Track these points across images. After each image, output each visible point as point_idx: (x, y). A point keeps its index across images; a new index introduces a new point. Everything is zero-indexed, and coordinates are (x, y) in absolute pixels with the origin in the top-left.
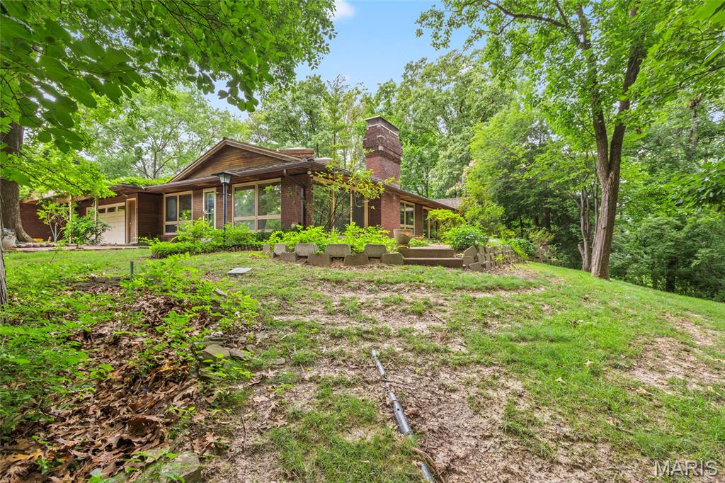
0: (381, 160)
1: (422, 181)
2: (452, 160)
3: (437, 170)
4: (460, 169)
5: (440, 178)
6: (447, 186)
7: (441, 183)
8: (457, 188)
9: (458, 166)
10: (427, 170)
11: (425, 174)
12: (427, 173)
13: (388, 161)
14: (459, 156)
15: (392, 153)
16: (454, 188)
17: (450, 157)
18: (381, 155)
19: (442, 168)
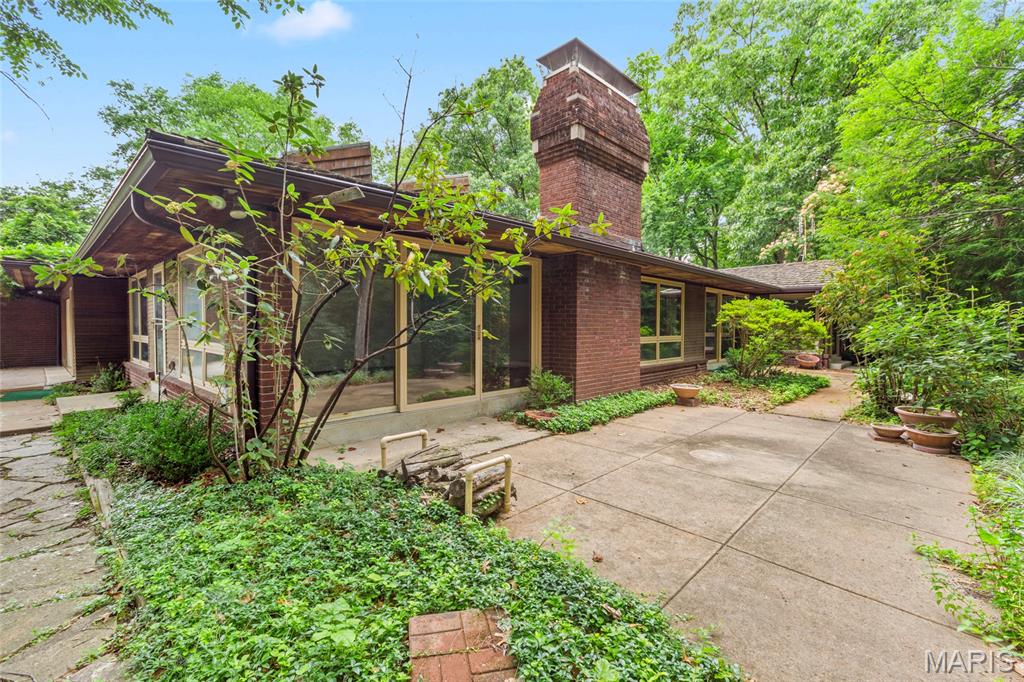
0: (578, 170)
1: (706, 231)
2: (777, 183)
3: (738, 207)
4: (795, 202)
5: (747, 223)
6: (763, 240)
7: (750, 233)
8: (785, 241)
9: (790, 195)
10: (717, 209)
11: (711, 219)
12: (717, 216)
13: (601, 172)
14: (794, 172)
15: (615, 151)
16: (778, 243)
17: (770, 177)
18: (580, 154)
19: (751, 202)
